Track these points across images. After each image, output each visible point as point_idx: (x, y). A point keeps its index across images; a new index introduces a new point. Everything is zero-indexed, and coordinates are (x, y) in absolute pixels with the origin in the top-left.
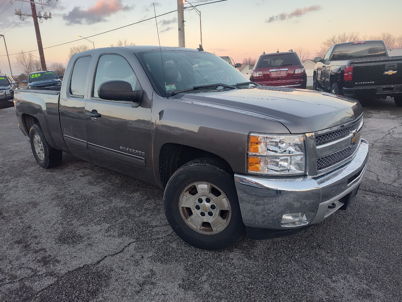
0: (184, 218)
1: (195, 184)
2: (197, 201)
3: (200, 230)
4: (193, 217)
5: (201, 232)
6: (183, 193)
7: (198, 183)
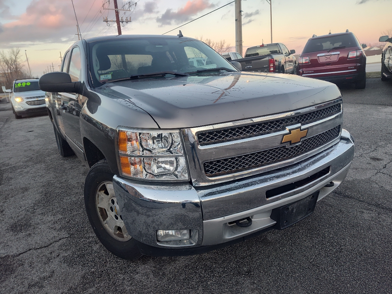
0: (101, 219)
1: (105, 183)
2: (111, 202)
3: (115, 234)
4: (108, 219)
5: (115, 237)
6: (98, 193)
7: (107, 183)
